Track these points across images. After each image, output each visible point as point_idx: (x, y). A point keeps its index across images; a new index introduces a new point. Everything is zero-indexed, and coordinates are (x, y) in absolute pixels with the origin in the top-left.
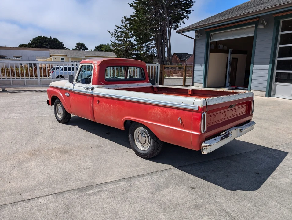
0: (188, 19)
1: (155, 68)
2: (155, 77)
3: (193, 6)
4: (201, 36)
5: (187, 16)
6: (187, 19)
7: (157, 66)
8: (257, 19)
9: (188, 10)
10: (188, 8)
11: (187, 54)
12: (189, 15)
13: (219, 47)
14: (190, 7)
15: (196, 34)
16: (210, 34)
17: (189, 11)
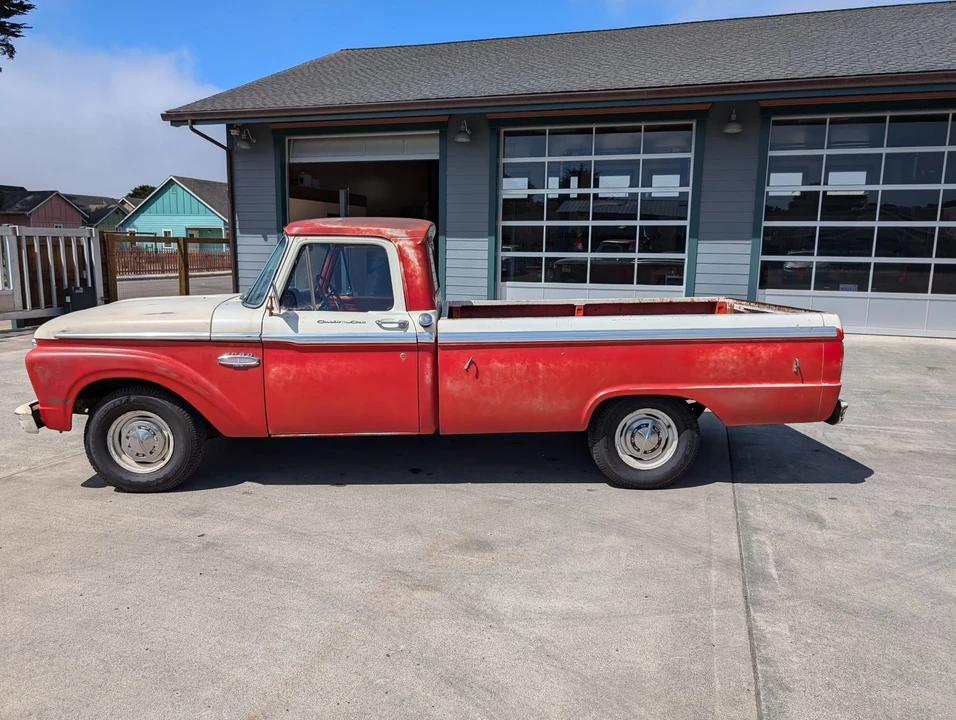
0: (11, 57)
1: (80, 248)
2: (84, 281)
3: (30, 12)
4: (254, 141)
5: (7, 45)
6: (7, 56)
7: (89, 239)
8: (446, 119)
9: (7, 20)
10: (9, 14)
11: (23, 189)
12: (12, 41)
13: (302, 180)
14: (15, 13)
15: (234, 132)
16: (287, 139)
17: (14, 26)
